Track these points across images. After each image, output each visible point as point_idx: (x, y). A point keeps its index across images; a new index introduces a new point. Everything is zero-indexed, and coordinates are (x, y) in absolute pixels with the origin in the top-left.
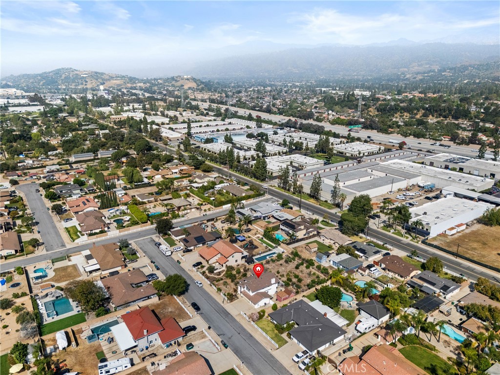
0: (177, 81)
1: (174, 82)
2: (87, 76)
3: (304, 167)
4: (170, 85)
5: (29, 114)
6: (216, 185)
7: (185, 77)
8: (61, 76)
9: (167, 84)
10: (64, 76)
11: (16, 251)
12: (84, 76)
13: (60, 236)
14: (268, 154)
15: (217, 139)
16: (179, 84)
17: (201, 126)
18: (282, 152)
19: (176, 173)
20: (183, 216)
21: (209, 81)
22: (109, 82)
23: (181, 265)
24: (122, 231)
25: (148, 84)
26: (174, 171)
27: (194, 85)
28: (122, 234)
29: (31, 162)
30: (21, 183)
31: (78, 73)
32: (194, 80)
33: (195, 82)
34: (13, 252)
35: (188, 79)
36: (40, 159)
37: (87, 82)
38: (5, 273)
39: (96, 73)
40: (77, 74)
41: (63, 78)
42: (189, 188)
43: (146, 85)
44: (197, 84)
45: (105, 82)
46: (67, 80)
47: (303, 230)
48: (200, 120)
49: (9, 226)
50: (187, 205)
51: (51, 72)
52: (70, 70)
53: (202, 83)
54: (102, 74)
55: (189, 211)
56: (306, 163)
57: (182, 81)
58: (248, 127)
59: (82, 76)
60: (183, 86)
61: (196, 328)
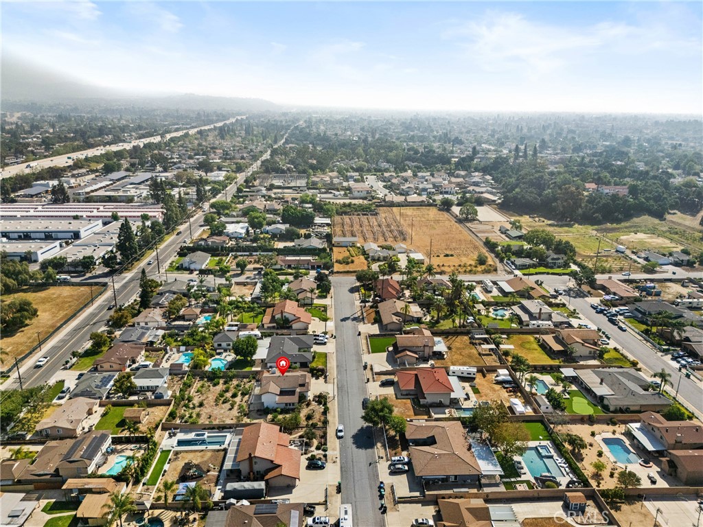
61: (380, 386)
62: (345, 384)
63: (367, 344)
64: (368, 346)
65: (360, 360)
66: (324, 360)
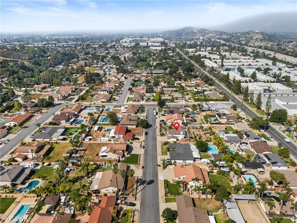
0: (249, 34)
1: (247, 35)
2: (197, 31)
3: (276, 91)
4: (244, 36)
5: (156, 50)
6: (206, 91)
7: (256, 31)
8: (184, 32)
9: (242, 36)
10: (186, 31)
11: (107, 101)
12: (196, 31)
13: (125, 100)
14: (258, 81)
15: (235, 70)
16: (250, 36)
17: (235, 62)
18: (271, 81)
19: (193, 84)
20: (176, 102)
21: (274, 34)
22: (207, 35)
23: (156, 120)
24: (147, 102)
25: (230, 36)
26: (192, 82)
27: (261, 37)
28: (146, 103)
29: (139, 71)
30: (128, 79)
31: (193, 29)
32: (262, 33)
33: (262, 35)
34: (106, 101)
35: (257, 33)
36: (143, 70)
37: (196, 35)
38: (99, 106)
39: (203, 29)
40: (193, 31)
41: (185, 32)
42: (192, 91)
43: (228, 37)
44: (263, 36)
45: (206, 35)
46: (187, 34)
47: (225, 119)
48: (238, 58)
49: (111, 92)
50: (180, 98)
51: (181, 29)
52: (190, 28)
53: (267, 35)
54: (206, 30)
55: (181, 101)
56: (278, 89)
57: (253, 34)
58: (267, 64)
59: (195, 31)
60: (253, 37)
61: (140, 139)
62: (153, 141)
63: (140, 160)
64: (140, 159)
65: (146, 151)
66: (163, 151)
